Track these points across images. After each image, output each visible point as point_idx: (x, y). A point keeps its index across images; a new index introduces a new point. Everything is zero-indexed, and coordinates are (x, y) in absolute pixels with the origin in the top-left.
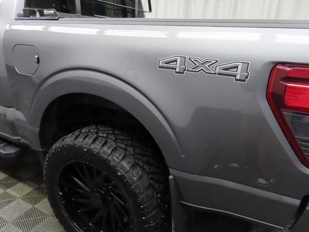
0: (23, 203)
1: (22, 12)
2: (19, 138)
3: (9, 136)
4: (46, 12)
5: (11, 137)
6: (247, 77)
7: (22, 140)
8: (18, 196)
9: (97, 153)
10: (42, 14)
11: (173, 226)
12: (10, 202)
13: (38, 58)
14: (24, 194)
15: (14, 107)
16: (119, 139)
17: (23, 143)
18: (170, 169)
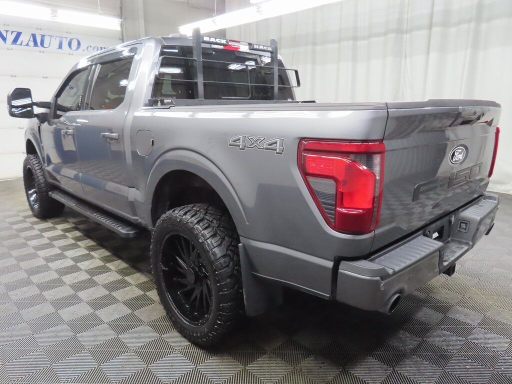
0: (136, 289)
1: (148, 102)
2: (138, 218)
3: (129, 216)
4: (166, 101)
5: (131, 217)
6: (283, 151)
7: (139, 220)
8: (133, 283)
9: (186, 222)
10: (163, 103)
11: (245, 297)
12: (125, 287)
13: (153, 141)
14: (139, 283)
15: (134, 188)
16: (209, 214)
17: (140, 223)
18: (241, 238)
